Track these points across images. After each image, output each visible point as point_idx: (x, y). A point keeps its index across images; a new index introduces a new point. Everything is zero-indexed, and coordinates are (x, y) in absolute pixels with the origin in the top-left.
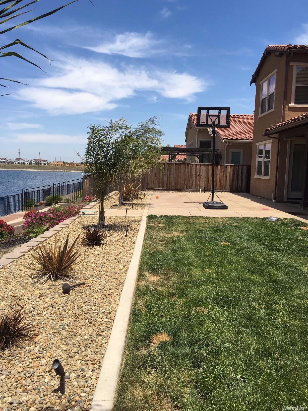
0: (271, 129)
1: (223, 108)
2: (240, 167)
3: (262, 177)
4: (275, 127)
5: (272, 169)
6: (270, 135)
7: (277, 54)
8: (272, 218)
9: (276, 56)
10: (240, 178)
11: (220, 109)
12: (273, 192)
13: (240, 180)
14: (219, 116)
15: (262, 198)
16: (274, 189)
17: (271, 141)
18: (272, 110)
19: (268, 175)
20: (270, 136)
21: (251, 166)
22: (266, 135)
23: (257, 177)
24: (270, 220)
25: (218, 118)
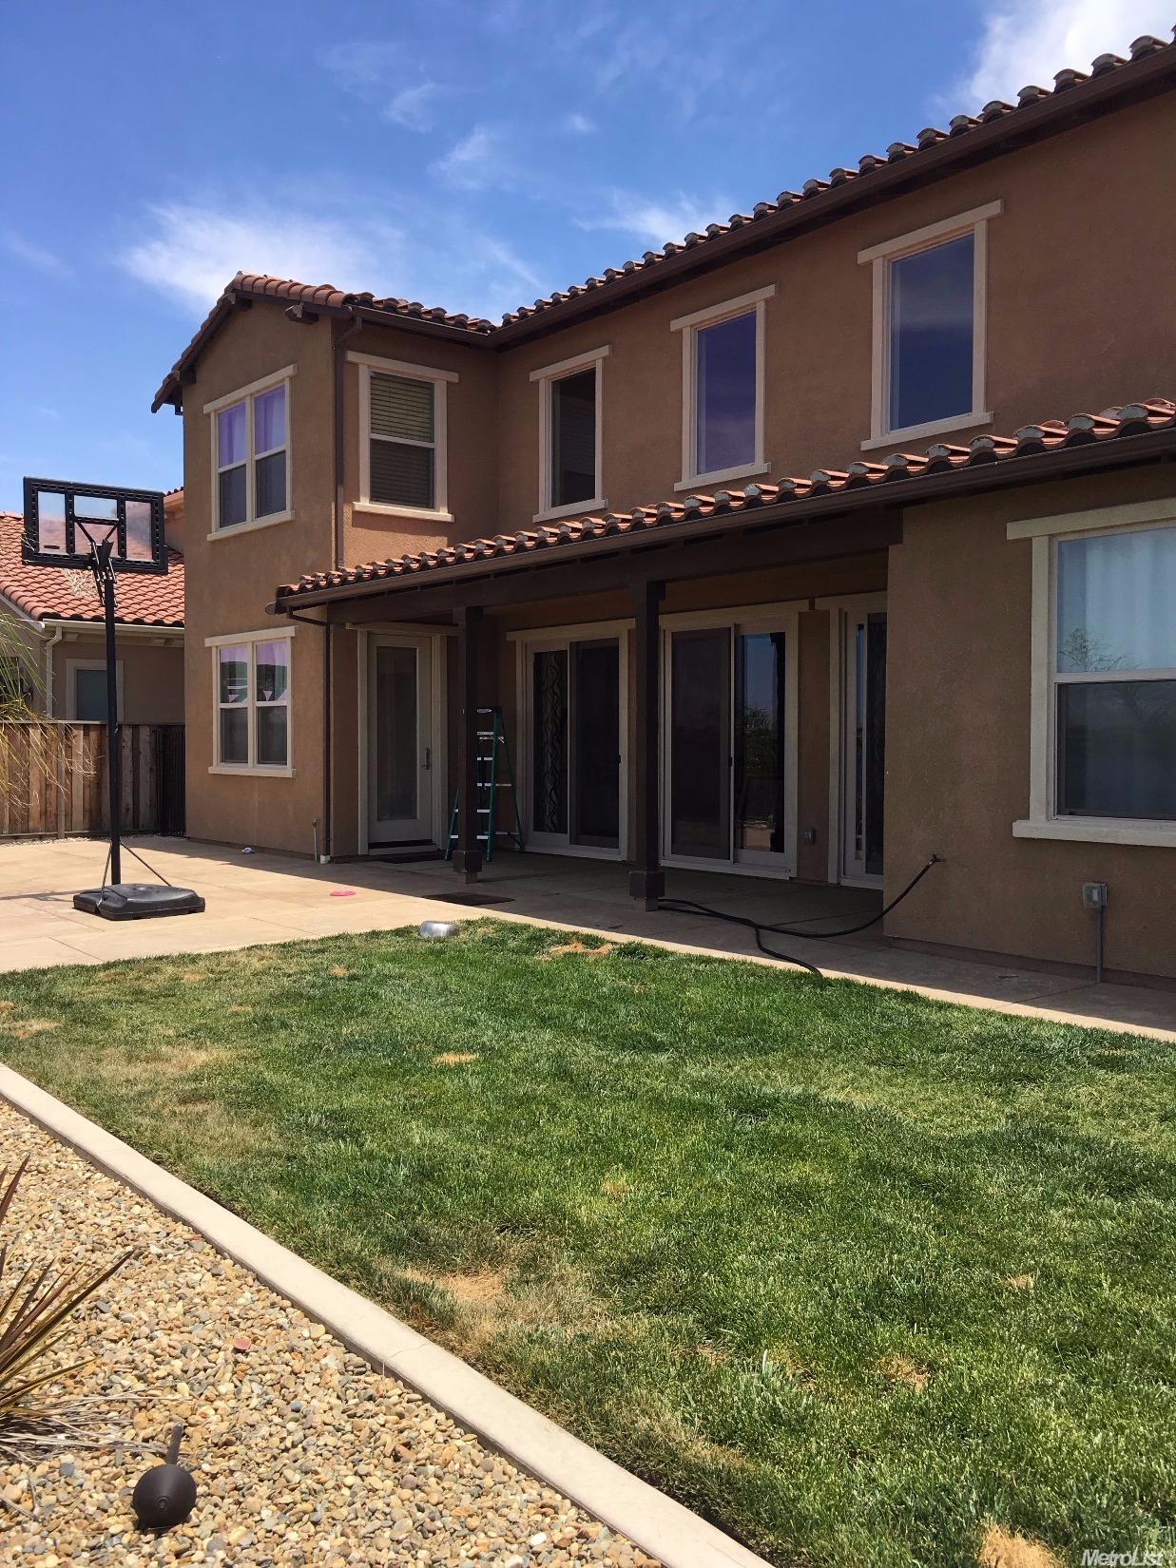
0: (302, 589)
1: (136, 491)
2: (127, 734)
3: (251, 768)
4: (323, 583)
5: (304, 738)
6: (298, 608)
7: (297, 310)
8: (435, 926)
9: (292, 316)
10: (127, 777)
11: (121, 496)
12: (315, 825)
13: (130, 785)
14: (120, 525)
15: (258, 849)
16: (320, 814)
17: (290, 631)
18: (285, 516)
19: (283, 760)
20: (295, 613)
21: (183, 726)
22: (279, 608)
23: (218, 768)
24: (426, 935)
25: (116, 531)
